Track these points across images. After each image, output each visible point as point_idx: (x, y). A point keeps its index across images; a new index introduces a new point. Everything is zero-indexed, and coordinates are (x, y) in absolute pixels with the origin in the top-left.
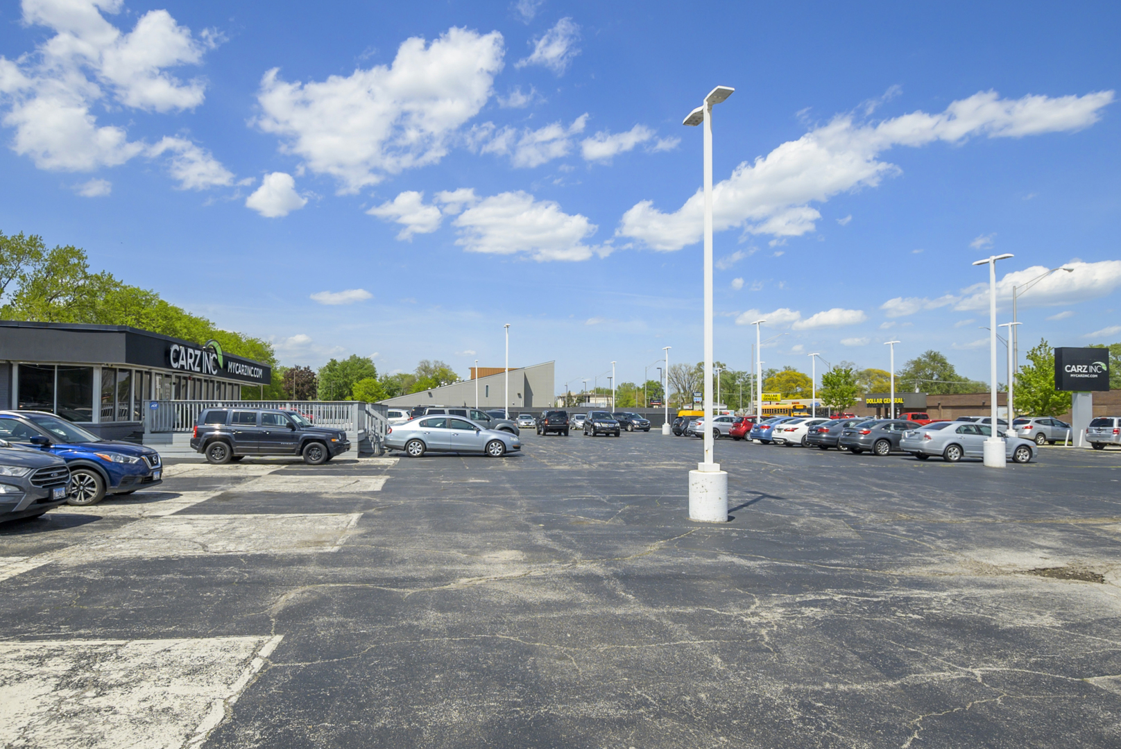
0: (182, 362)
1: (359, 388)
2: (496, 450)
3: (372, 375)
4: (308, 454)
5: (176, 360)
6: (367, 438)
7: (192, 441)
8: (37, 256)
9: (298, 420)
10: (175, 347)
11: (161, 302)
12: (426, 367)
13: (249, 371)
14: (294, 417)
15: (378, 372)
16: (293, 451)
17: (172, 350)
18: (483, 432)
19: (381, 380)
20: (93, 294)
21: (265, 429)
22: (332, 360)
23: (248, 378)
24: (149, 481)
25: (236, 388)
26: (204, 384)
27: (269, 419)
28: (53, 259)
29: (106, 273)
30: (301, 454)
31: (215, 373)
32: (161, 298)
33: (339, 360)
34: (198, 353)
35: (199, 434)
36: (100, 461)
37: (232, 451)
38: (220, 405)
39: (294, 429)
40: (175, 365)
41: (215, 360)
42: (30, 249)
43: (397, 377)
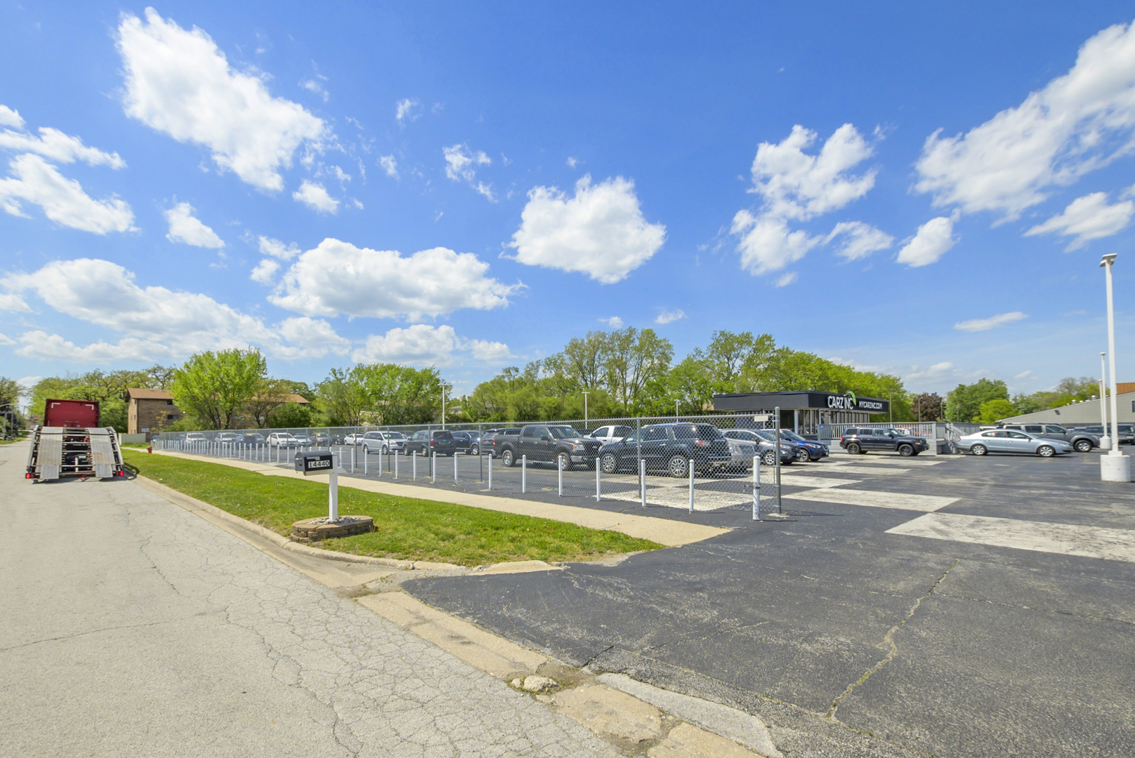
0: (834, 405)
1: (986, 408)
2: (1047, 452)
3: (1004, 396)
4: (902, 450)
5: (831, 404)
6: (947, 444)
7: (841, 443)
8: (749, 343)
9: (896, 433)
10: (830, 397)
11: (819, 359)
12: (1068, 384)
13: (873, 405)
14: (893, 431)
15: (1009, 392)
16: (893, 449)
17: (829, 398)
18: (1034, 440)
19: (1015, 400)
20: (778, 360)
21: (878, 437)
22: (960, 385)
23: (872, 410)
24: (824, 455)
25: (866, 416)
26: (846, 414)
27: (881, 432)
28: (757, 344)
29: (785, 347)
30: (897, 450)
31: (852, 408)
32: (818, 356)
33: (968, 384)
34: (842, 398)
35: (844, 440)
36: (808, 447)
37: (860, 448)
38: (854, 426)
39: (893, 438)
40: (830, 406)
41: (852, 402)
42: (745, 340)
43: (1037, 395)
